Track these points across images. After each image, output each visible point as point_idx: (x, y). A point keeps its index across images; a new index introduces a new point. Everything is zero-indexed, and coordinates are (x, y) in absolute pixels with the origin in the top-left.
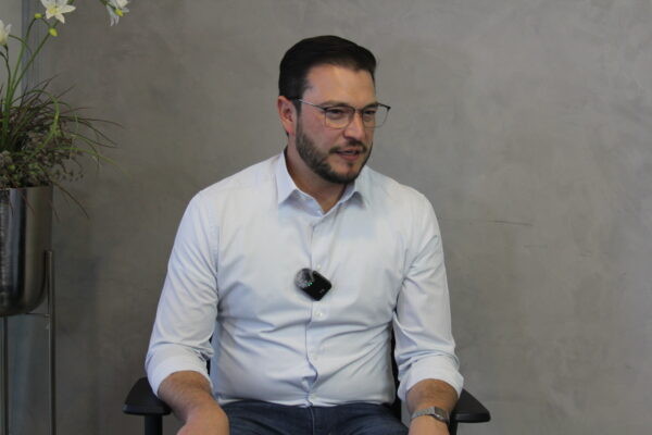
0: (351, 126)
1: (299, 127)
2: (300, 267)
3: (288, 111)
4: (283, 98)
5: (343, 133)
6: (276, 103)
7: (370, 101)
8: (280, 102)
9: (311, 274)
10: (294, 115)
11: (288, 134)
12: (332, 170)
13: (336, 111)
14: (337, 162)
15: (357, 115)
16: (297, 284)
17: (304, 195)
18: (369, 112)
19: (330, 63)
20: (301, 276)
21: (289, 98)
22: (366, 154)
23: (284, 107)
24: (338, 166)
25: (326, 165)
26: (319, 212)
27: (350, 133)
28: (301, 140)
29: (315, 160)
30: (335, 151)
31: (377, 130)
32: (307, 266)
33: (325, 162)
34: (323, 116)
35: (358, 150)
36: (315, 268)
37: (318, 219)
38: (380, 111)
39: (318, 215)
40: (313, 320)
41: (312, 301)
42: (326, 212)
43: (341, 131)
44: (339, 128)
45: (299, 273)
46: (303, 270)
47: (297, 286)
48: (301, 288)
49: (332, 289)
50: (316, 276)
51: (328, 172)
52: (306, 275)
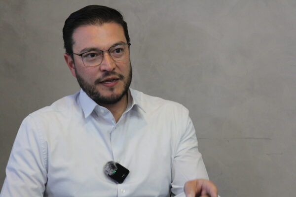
2: (105, 162)
3: (72, 62)
4: (65, 54)
5: (100, 69)
9: (115, 164)
12: (101, 96)
14: (103, 89)
15: (106, 54)
16: (106, 172)
20: (108, 166)
23: (69, 61)
25: (96, 93)
32: (110, 160)
33: (95, 91)
36: (116, 161)
41: (117, 184)
42: (117, 121)
43: (98, 67)
44: (97, 66)
45: (106, 165)
46: (109, 162)
47: (105, 174)
48: (109, 175)
49: (129, 174)
50: (118, 165)
51: (100, 97)
52: (112, 165)
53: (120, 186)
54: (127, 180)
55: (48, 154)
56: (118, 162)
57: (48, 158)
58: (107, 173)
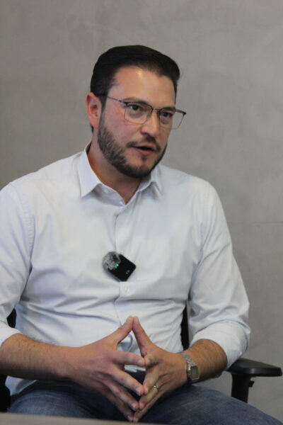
0: (148, 123)
1: (102, 120)
2: (105, 252)
3: (95, 107)
4: (92, 95)
5: (140, 129)
6: (86, 99)
7: (169, 104)
8: (89, 98)
9: (117, 256)
10: (99, 111)
11: (93, 128)
12: (127, 163)
13: (135, 108)
15: (154, 114)
16: (105, 266)
17: (107, 189)
18: (166, 115)
19: (137, 65)
20: (108, 258)
21: (97, 95)
22: (161, 153)
23: (92, 103)
24: (133, 160)
25: (122, 158)
26: (121, 203)
27: (146, 129)
28: (102, 132)
29: (113, 153)
30: (132, 145)
31: (172, 132)
32: (111, 249)
33: (121, 155)
34: (123, 111)
35: (153, 148)
36: (119, 251)
37: (120, 209)
38: (177, 116)
39: (121, 205)
40: (121, 296)
41: (118, 281)
42: (127, 202)
43: (139, 126)
44: (138, 124)
45: (106, 256)
46: (110, 253)
47: (104, 268)
48: (109, 269)
49: (136, 270)
50: (122, 257)
51: (124, 165)
52: (114, 257)
53: (123, 284)
54: (132, 278)
55: (34, 237)
56: (122, 254)
57: (33, 243)
58: (107, 267)
